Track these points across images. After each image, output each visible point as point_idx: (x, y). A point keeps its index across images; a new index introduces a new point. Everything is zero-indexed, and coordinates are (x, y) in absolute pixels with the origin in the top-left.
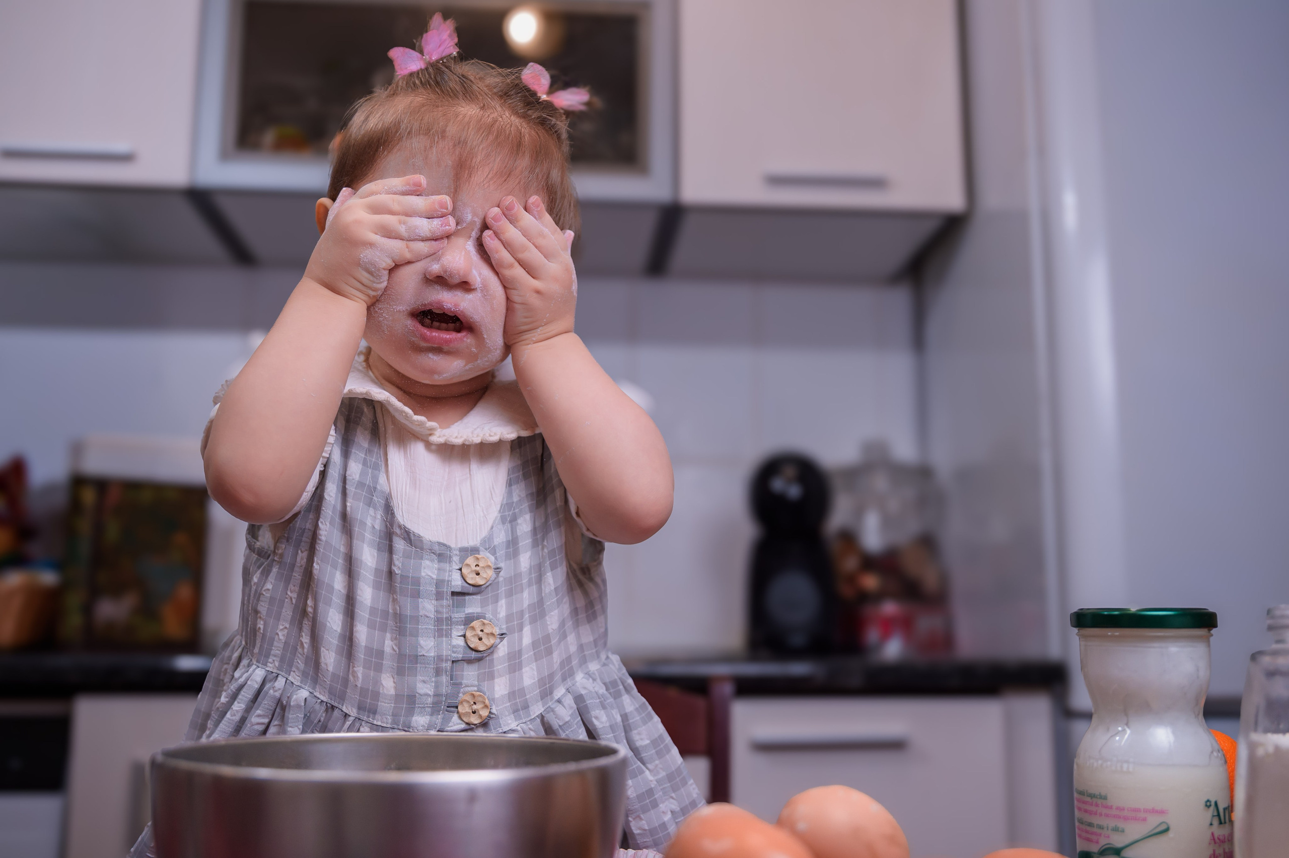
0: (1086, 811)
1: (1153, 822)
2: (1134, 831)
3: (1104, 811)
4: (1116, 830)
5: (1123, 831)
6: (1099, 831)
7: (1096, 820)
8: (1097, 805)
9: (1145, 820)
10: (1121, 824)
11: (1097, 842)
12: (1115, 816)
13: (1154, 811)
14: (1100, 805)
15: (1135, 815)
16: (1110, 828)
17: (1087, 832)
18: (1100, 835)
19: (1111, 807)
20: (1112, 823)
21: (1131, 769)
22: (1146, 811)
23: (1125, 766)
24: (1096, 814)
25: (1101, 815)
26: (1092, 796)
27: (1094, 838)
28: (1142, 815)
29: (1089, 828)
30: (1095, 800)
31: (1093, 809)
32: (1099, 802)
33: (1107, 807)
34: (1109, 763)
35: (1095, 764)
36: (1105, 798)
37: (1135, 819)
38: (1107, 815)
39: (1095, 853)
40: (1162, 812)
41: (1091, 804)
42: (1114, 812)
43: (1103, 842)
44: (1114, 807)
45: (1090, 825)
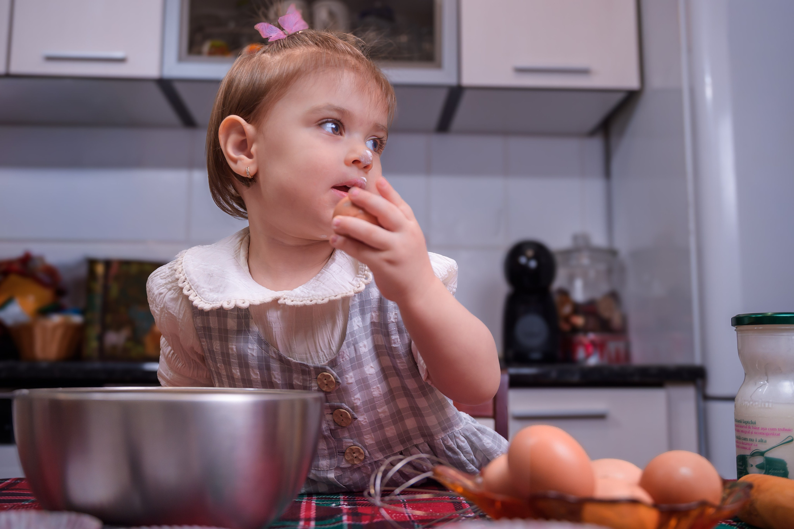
0: (742, 431)
1: (784, 436)
2: (772, 441)
3: (754, 431)
4: (761, 441)
5: (766, 442)
6: (751, 442)
7: (749, 436)
8: (749, 428)
9: (779, 435)
10: (764, 438)
11: (750, 449)
12: (760, 433)
13: (784, 430)
14: (752, 428)
15: (773, 432)
16: (757, 441)
17: (743, 443)
18: (752, 444)
19: (758, 428)
20: (759, 437)
21: (770, 406)
22: (779, 430)
23: (767, 404)
24: (749, 433)
25: (752, 433)
26: (746, 423)
27: (747, 446)
28: (777, 432)
29: (744, 441)
30: (748, 425)
31: (747, 430)
32: (751, 425)
33: (755, 428)
34: (757, 403)
35: (748, 404)
36: (755, 423)
37: (773, 434)
38: (756, 433)
39: (748, 455)
40: (789, 430)
41: (746, 428)
42: (760, 431)
43: (753, 448)
44: (760, 428)
45: (745, 439)
